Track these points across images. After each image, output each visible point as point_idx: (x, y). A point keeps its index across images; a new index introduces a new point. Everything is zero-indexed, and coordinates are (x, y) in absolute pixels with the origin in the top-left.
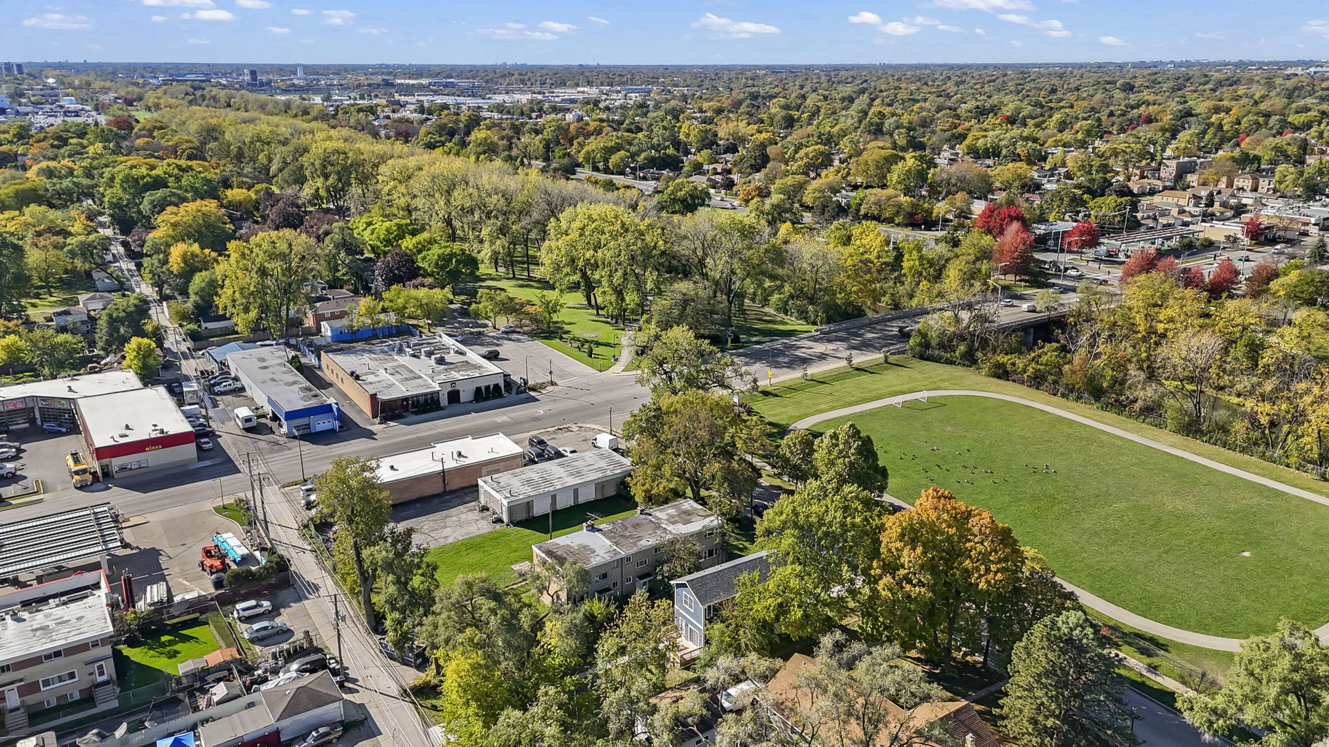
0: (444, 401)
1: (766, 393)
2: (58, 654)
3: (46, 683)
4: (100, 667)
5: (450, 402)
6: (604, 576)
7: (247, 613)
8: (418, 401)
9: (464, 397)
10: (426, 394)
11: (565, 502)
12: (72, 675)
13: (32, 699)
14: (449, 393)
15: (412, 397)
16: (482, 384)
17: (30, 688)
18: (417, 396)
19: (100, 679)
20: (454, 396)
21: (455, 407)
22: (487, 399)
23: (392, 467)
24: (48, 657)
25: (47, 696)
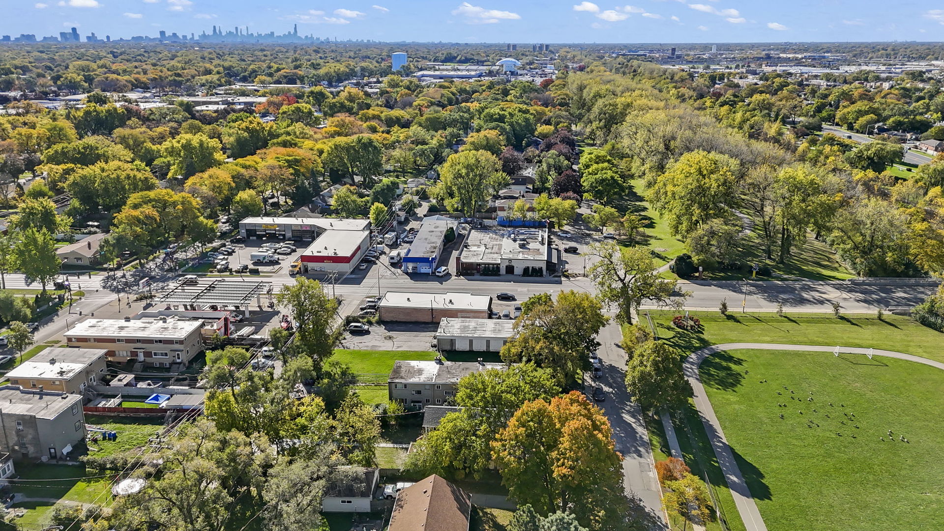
0: (503, 271)
1: (730, 318)
2: (160, 341)
3: (155, 354)
4: (178, 355)
5: (507, 272)
6: (419, 392)
7: (267, 354)
8: (489, 267)
9: (516, 271)
10: (493, 264)
11: (479, 347)
12: (166, 354)
13: (148, 360)
14: (507, 267)
15: (485, 264)
16: (531, 265)
17: (148, 354)
18: (489, 264)
19: (178, 361)
20: (510, 270)
21: (510, 276)
22: (531, 276)
23: (408, 299)
24: (156, 341)
25: (156, 360)
